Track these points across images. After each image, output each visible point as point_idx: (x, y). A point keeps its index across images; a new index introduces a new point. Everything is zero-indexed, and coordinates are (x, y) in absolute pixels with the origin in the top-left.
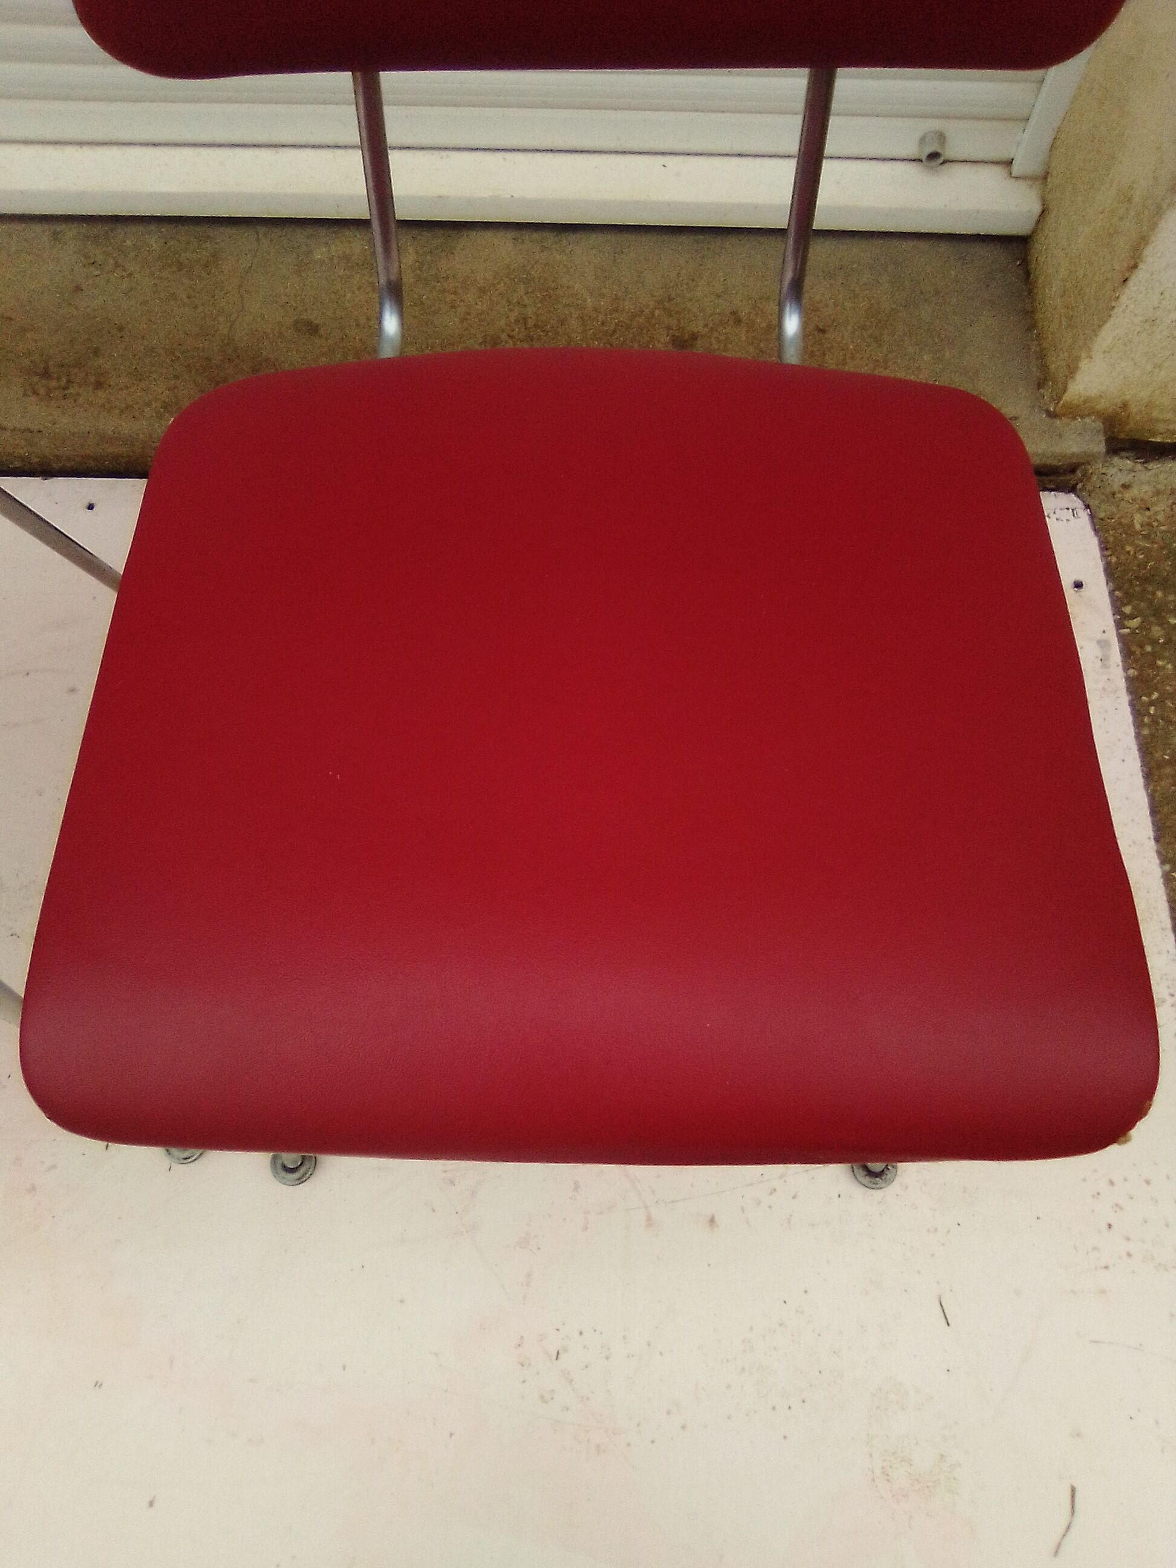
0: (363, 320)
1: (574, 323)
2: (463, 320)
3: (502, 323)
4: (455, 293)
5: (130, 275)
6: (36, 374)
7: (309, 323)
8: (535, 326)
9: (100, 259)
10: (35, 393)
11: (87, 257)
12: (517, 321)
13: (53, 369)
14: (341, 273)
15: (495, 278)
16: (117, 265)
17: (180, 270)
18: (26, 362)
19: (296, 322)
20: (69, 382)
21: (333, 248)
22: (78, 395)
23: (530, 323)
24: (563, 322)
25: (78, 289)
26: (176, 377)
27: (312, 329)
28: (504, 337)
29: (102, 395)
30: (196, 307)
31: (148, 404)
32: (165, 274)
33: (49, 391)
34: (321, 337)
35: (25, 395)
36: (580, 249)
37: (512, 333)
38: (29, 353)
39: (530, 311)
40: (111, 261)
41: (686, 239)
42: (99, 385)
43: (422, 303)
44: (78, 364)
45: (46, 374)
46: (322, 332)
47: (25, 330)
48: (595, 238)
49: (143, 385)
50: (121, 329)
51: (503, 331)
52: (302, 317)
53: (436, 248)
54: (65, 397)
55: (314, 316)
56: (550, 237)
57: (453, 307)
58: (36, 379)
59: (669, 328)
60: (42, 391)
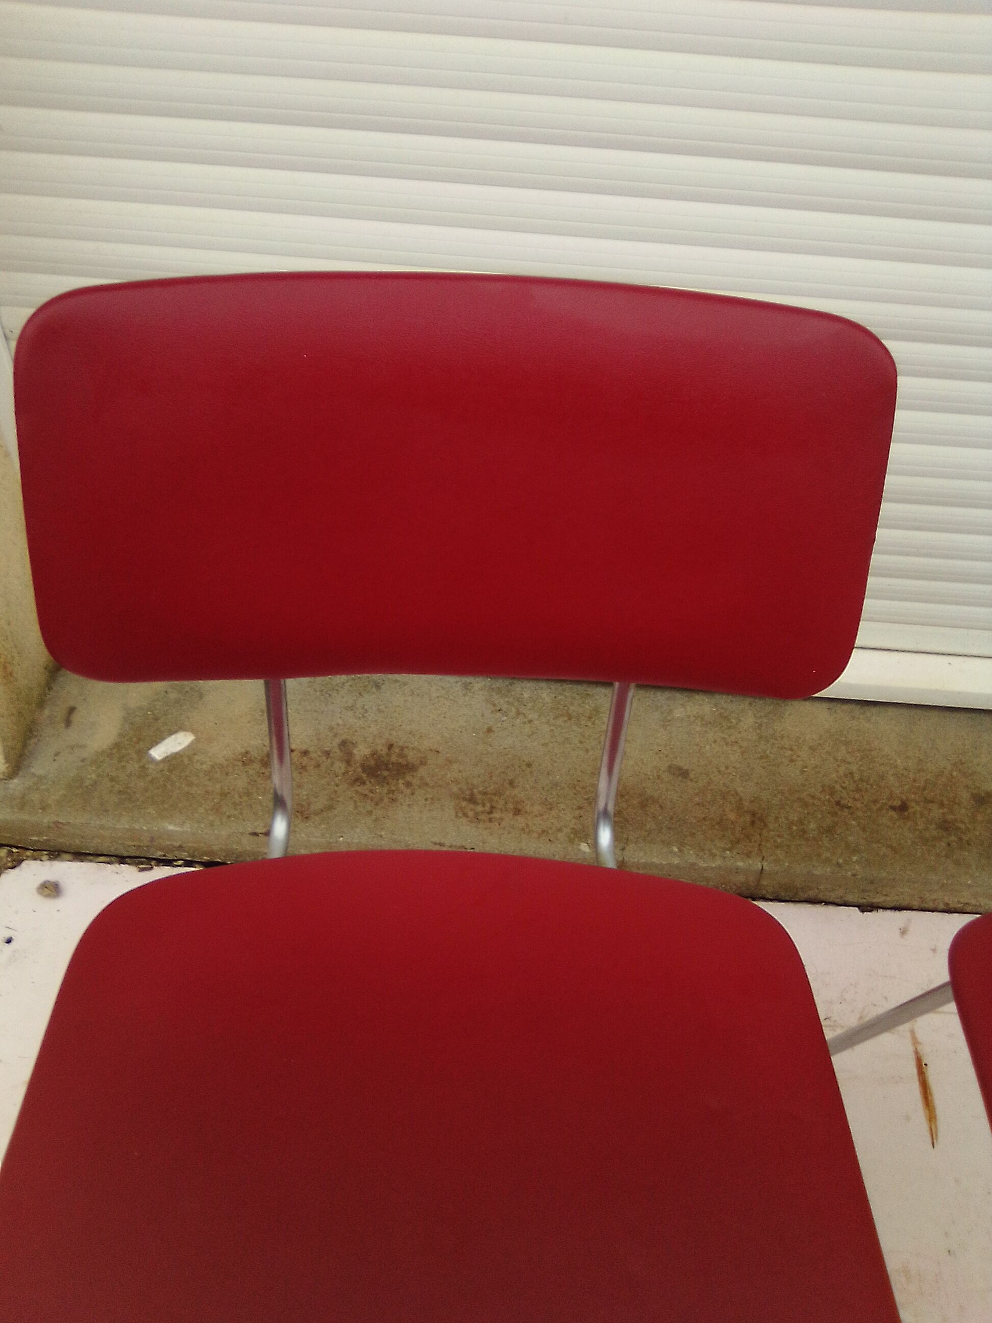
0: (722, 769)
1: (891, 779)
2: (802, 772)
3: (834, 776)
4: (791, 750)
5: (530, 721)
6: (464, 799)
7: (680, 769)
8: (861, 780)
9: (505, 707)
10: (465, 815)
11: (494, 705)
12: (846, 776)
13: (479, 797)
14: (698, 729)
15: (820, 739)
16: (518, 713)
17: (570, 719)
18: (455, 789)
19: (670, 767)
20: (492, 807)
21: (688, 708)
22: (502, 819)
23: (857, 777)
24: (882, 777)
25: (489, 730)
26: (580, 808)
27: (684, 774)
28: (838, 787)
29: (521, 821)
30: (587, 751)
31: (560, 830)
32: (560, 722)
33: (476, 814)
34: (691, 780)
35: (457, 816)
36: (882, 722)
37: (844, 785)
38: (456, 781)
39: (854, 768)
40: (514, 710)
41: (962, 716)
42: (517, 812)
43: (767, 757)
44: (498, 793)
45: (472, 800)
46: (692, 775)
47: (450, 762)
48: (891, 711)
49: (554, 813)
50: (529, 765)
51: (836, 782)
52: (674, 763)
53: (769, 713)
54: (490, 820)
55: (684, 764)
56: (857, 709)
57: (792, 761)
58: (464, 804)
59: (967, 787)
60: (471, 814)
